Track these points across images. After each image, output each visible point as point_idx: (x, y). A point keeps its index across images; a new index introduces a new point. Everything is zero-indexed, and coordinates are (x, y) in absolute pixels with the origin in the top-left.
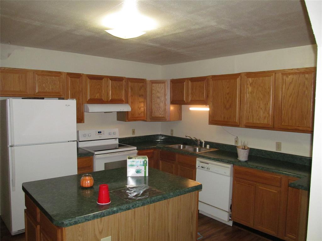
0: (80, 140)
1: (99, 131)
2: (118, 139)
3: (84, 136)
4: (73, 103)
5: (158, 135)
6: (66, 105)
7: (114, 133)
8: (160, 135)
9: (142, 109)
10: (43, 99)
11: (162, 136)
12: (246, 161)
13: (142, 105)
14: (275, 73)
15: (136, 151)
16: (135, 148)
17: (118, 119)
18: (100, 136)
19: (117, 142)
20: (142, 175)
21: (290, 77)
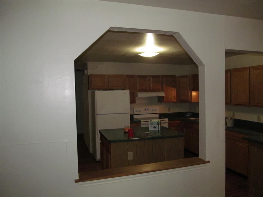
0: (135, 114)
1: (146, 108)
2: (158, 114)
3: (137, 111)
4: (127, 92)
5: (187, 112)
6: (124, 93)
7: (155, 110)
8: (189, 112)
9: (173, 95)
10: (113, 90)
11: (190, 112)
12: (232, 127)
13: (173, 92)
14: (250, 69)
15: (168, 121)
16: (167, 119)
17: (158, 102)
18: (147, 111)
19: (158, 116)
20: (157, 129)
21: (258, 70)
